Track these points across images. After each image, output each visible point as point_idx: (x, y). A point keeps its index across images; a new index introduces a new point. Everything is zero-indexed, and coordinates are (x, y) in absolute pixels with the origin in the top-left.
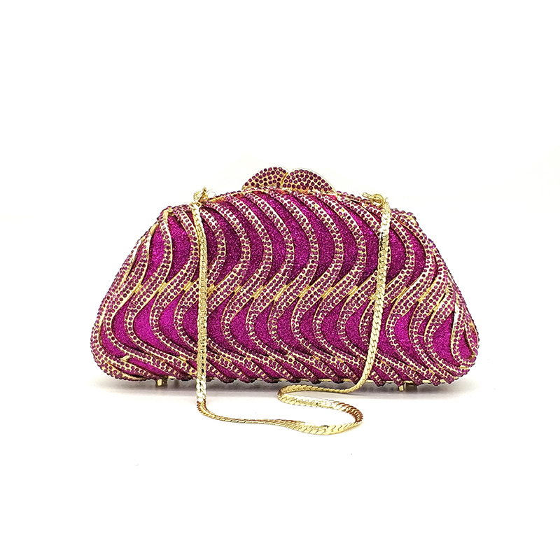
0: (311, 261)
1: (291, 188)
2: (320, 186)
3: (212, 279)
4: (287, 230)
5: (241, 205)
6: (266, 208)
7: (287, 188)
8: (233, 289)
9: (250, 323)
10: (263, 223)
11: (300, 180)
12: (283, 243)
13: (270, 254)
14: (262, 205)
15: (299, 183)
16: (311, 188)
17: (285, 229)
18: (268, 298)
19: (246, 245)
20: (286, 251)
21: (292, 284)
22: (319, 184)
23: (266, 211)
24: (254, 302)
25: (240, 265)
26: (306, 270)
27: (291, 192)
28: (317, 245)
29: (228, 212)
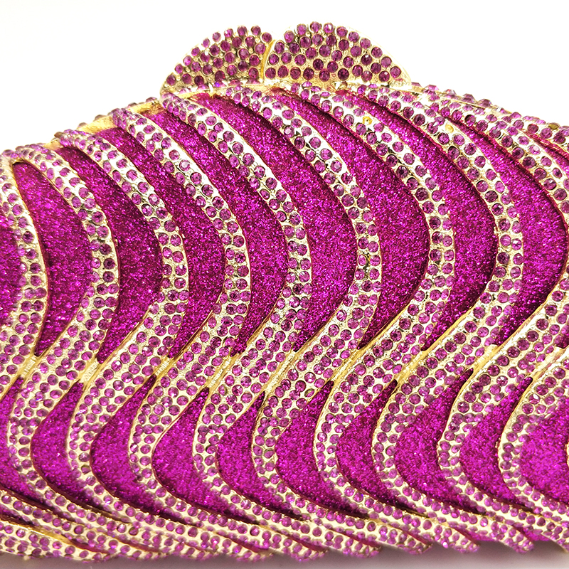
0: (360, 283)
1: (289, 78)
2: (367, 69)
3: (87, 349)
4: (288, 199)
5: (149, 130)
6: (220, 136)
7: (277, 79)
8: (148, 370)
9: (205, 454)
10: (217, 179)
11: (311, 54)
12: (278, 235)
13: (243, 271)
14: (210, 127)
15: (309, 63)
16: (343, 75)
17: (280, 198)
18: (247, 390)
19: (174, 249)
20: (286, 257)
21: (309, 349)
22: (366, 61)
23: (223, 144)
24: (209, 401)
25: (161, 305)
26: (349, 309)
27: (289, 88)
28: (376, 238)
29: (112, 155)
